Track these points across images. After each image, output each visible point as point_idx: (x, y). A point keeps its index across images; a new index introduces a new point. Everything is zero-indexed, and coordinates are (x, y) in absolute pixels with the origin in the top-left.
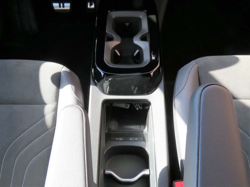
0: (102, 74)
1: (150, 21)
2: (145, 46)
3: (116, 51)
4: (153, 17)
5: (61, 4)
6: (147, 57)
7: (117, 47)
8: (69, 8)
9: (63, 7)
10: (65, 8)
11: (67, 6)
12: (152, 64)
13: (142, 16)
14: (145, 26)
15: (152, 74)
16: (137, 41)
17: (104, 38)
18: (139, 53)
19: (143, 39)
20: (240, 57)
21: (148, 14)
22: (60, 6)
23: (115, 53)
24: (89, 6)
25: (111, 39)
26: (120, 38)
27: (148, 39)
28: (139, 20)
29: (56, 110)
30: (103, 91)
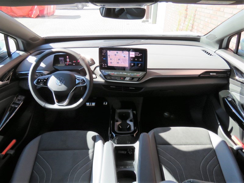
0: (114, 135)
1: (133, 114)
2: (131, 124)
3: (120, 126)
4: (135, 112)
5: (91, 103)
6: (132, 128)
7: (120, 125)
8: (94, 105)
9: (92, 104)
10: (92, 105)
11: (94, 104)
12: (135, 131)
13: (130, 111)
14: (131, 116)
15: (135, 135)
16: (128, 122)
17: (114, 121)
18: (129, 127)
19: (131, 121)
20: (171, 128)
21: (133, 111)
22: (90, 104)
23: (119, 127)
24: (104, 104)
25: (117, 121)
26: (121, 121)
27: (133, 121)
28: (129, 113)
29: (93, 152)
30: (114, 143)
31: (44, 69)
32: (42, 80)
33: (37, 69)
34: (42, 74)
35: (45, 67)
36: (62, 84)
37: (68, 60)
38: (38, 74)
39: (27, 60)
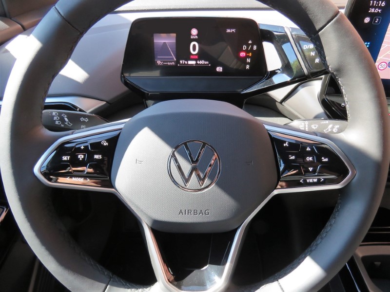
31: (81, 91)
32: (79, 150)
33: (50, 91)
34: (76, 119)
35: (87, 81)
36: (207, 181)
37: (194, 48)
38: (54, 112)
39: (7, 51)
